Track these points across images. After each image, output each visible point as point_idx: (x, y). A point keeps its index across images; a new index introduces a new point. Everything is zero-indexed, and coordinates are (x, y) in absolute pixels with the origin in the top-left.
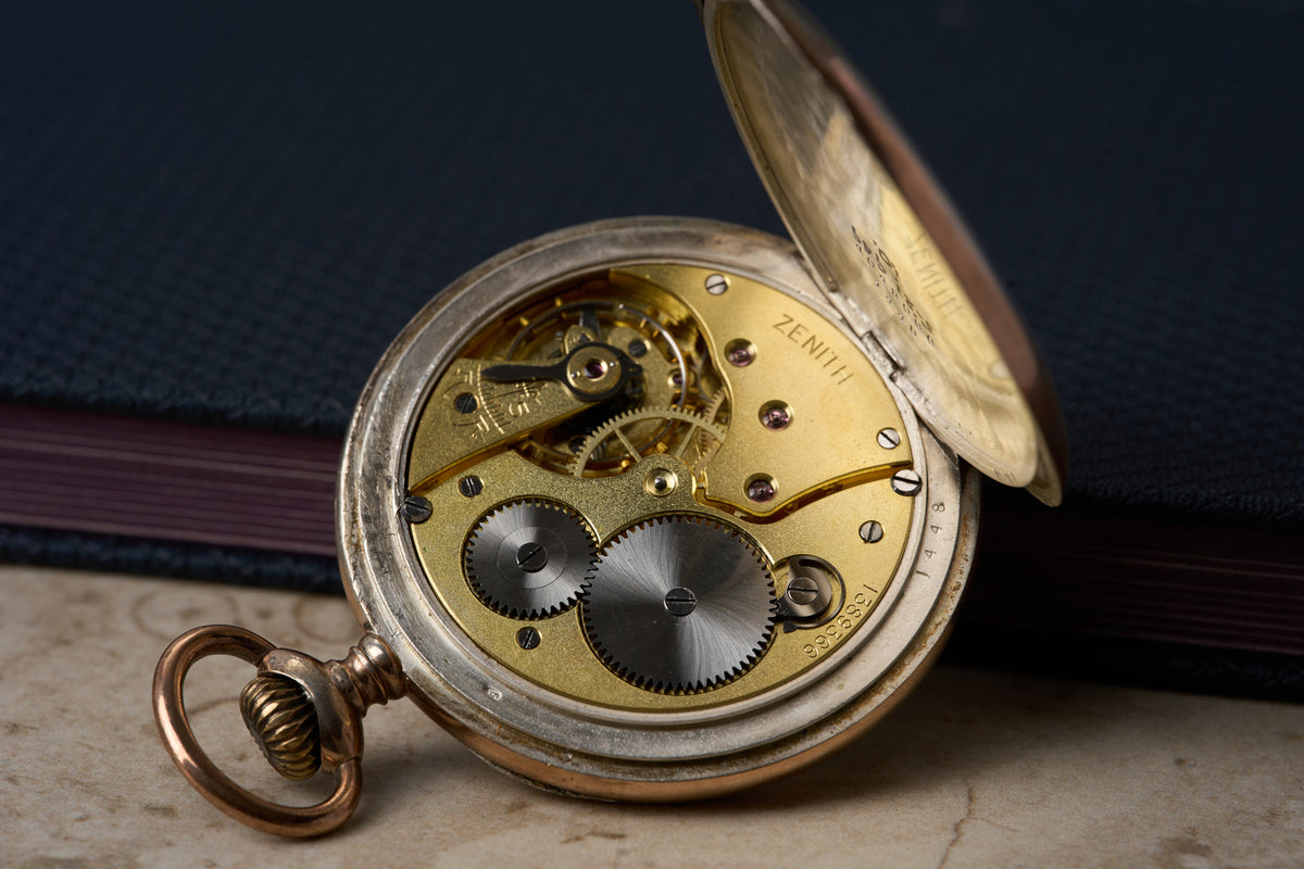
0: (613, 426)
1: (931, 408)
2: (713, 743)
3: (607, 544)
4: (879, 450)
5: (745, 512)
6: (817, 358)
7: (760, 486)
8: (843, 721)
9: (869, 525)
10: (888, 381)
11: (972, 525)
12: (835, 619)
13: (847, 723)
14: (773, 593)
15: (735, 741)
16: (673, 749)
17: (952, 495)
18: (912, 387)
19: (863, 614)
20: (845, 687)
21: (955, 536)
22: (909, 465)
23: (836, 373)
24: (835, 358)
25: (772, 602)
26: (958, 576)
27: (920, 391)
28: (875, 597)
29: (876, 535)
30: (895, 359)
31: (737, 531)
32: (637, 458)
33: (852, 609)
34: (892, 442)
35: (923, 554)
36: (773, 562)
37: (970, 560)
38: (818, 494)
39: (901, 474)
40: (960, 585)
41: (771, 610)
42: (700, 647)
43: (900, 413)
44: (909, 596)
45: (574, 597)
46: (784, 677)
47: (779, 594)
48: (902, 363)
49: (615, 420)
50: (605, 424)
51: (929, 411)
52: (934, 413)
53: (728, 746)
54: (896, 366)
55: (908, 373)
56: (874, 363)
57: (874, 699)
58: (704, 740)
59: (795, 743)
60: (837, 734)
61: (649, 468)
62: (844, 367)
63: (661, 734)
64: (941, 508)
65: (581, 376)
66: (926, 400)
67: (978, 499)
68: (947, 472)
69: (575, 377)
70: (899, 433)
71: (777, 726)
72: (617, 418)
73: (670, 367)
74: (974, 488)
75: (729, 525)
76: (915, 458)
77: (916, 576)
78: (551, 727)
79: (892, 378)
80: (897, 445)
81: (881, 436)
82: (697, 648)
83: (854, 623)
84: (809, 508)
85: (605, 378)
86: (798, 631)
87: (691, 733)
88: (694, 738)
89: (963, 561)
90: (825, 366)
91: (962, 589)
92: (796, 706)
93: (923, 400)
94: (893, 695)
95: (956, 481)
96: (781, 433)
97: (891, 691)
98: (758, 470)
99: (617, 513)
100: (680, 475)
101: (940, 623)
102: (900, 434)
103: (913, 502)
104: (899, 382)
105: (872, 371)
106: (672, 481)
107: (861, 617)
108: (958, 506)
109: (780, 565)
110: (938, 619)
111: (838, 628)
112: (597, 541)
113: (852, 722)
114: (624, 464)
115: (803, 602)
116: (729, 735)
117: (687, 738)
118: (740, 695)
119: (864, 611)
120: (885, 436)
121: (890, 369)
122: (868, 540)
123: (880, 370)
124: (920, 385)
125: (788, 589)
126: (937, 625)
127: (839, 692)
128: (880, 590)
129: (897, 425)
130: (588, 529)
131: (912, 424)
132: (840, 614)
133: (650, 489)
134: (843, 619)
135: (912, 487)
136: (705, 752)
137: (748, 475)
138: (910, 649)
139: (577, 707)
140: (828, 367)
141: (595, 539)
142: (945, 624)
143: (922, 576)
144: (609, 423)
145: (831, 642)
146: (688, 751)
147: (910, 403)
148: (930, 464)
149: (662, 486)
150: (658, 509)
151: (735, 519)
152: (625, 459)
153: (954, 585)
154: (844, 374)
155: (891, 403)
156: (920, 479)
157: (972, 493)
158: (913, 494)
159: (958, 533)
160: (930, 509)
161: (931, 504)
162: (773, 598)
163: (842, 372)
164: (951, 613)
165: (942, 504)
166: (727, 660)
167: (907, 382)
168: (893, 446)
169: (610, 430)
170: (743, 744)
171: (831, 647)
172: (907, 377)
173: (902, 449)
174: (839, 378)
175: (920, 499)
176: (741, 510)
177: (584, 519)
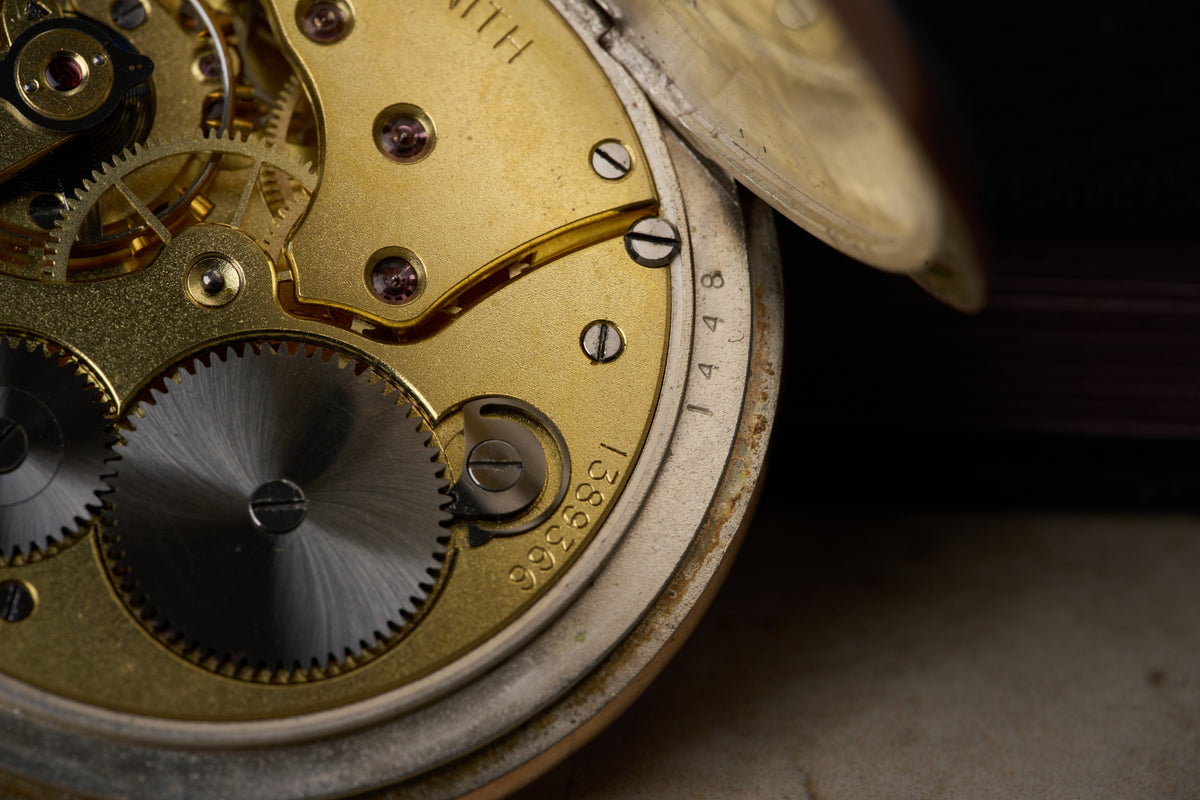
0: (108, 177)
1: (680, 96)
2: (367, 765)
3: (130, 406)
4: (597, 183)
5: (369, 322)
6: (464, 16)
7: (392, 271)
8: (590, 698)
9: (596, 329)
10: (596, 49)
11: (773, 305)
12: (558, 514)
13: (596, 701)
14: (440, 474)
15: (406, 756)
16: (297, 784)
17: (733, 255)
18: (641, 59)
19: (606, 497)
20: (588, 638)
21: (748, 332)
22: (650, 208)
23: (503, 39)
24: (497, 13)
25: (442, 491)
26: (760, 404)
27: (656, 65)
28: (623, 464)
29: (611, 349)
30: (605, 6)
31: (362, 363)
32: (163, 234)
33: (585, 492)
34: (617, 165)
35: (696, 372)
36: (435, 416)
37: (777, 372)
38: (497, 278)
39: (643, 227)
40: (764, 422)
41: (443, 507)
42: (325, 588)
43: (624, 109)
44: (680, 453)
45: (86, 516)
46: (480, 632)
47: (453, 475)
48: (617, 14)
49: (112, 165)
50: (94, 174)
51: (677, 102)
52: (687, 106)
53: (395, 769)
54: (607, 19)
55: (631, 31)
56: (567, 15)
57: (639, 650)
58: (351, 761)
59: (510, 748)
60: (583, 723)
61: (190, 255)
62: (515, 28)
63: (272, 758)
64: (717, 282)
65: (42, 87)
66: (670, 82)
67: (777, 255)
68: (720, 211)
69: (31, 91)
70: (628, 147)
71: (476, 722)
72: (115, 159)
73: (191, 43)
74: (766, 234)
75: (345, 350)
76: (661, 192)
77: (687, 415)
78: (73, 764)
79: (603, 43)
80: (626, 172)
81: (596, 156)
82: (319, 591)
83: (591, 518)
84: (485, 306)
85: (88, 88)
86: (495, 542)
87: (326, 751)
88: (332, 759)
89: (765, 376)
90: (480, 30)
91: (769, 428)
92: (508, 682)
93: (664, 81)
94: (672, 639)
95: (737, 227)
96: (421, 168)
97: (666, 633)
98: (386, 240)
99: (141, 346)
100: (246, 265)
101: (738, 498)
102: (630, 148)
103: (669, 277)
104: (617, 50)
105: (564, 31)
106: (233, 276)
107: (604, 505)
108: (746, 274)
109: (446, 416)
110: (734, 490)
111: (564, 530)
112: (112, 402)
113: (606, 698)
114: (137, 244)
115: (500, 488)
116: (393, 748)
117: (319, 760)
118: (407, 672)
119: (606, 494)
120: (604, 155)
121: (597, 26)
122: (599, 358)
123: (579, 29)
124: (656, 54)
125: (468, 464)
126: (734, 501)
127: (578, 646)
128: (631, 450)
129: (624, 133)
130: (91, 379)
131: (649, 129)
132: (565, 504)
133: (196, 293)
134: (571, 512)
135: (664, 251)
136: (356, 783)
137: (369, 252)
138: (693, 553)
139: (118, 725)
140: (486, 30)
141: (106, 398)
142: (747, 497)
143: (698, 415)
144: (101, 171)
145: (554, 558)
146: (323, 785)
147: (640, 88)
148: (689, 198)
149: (216, 287)
150: (216, 333)
151: (353, 337)
152: (137, 234)
153: (755, 421)
154: (517, 42)
155: (608, 92)
156: (676, 231)
157: (766, 243)
158: (665, 263)
159: (752, 325)
160: (699, 285)
161: (699, 275)
162: (441, 483)
163: (513, 39)
164: (754, 475)
165: (718, 274)
166: (376, 608)
167: (631, 50)
168: (619, 173)
169: (106, 185)
170: (420, 761)
171: (556, 568)
172: (630, 39)
173: (638, 175)
174: (507, 50)
175: (680, 268)
176: (362, 319)
177: (82, 362)
